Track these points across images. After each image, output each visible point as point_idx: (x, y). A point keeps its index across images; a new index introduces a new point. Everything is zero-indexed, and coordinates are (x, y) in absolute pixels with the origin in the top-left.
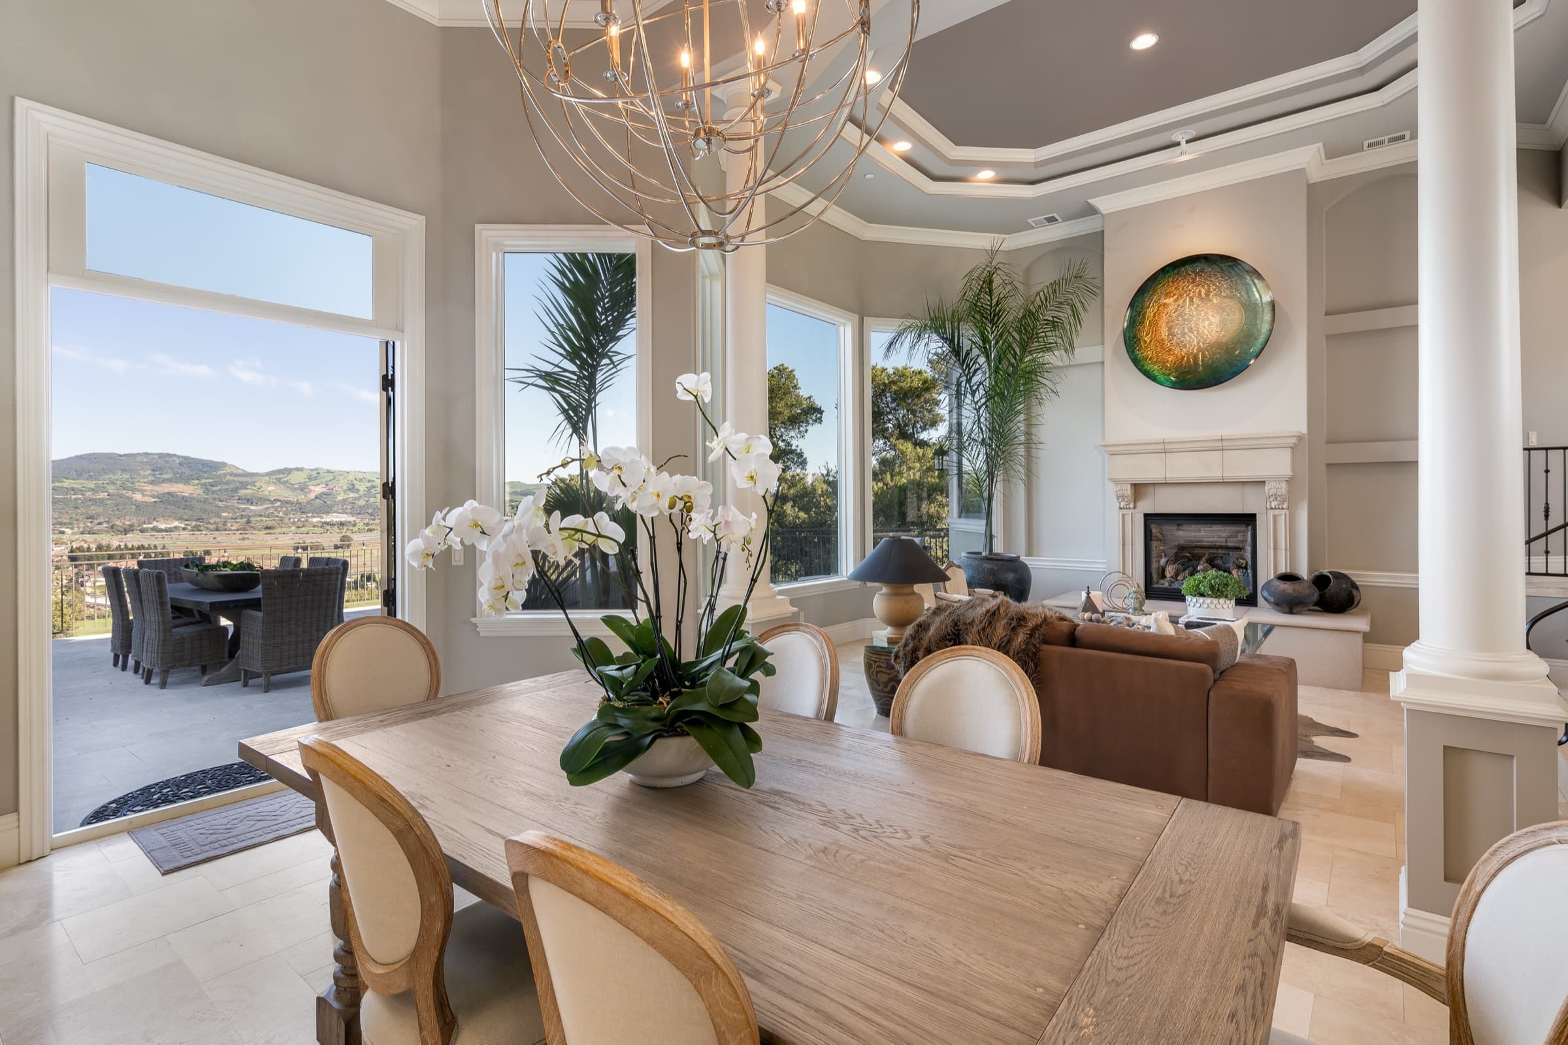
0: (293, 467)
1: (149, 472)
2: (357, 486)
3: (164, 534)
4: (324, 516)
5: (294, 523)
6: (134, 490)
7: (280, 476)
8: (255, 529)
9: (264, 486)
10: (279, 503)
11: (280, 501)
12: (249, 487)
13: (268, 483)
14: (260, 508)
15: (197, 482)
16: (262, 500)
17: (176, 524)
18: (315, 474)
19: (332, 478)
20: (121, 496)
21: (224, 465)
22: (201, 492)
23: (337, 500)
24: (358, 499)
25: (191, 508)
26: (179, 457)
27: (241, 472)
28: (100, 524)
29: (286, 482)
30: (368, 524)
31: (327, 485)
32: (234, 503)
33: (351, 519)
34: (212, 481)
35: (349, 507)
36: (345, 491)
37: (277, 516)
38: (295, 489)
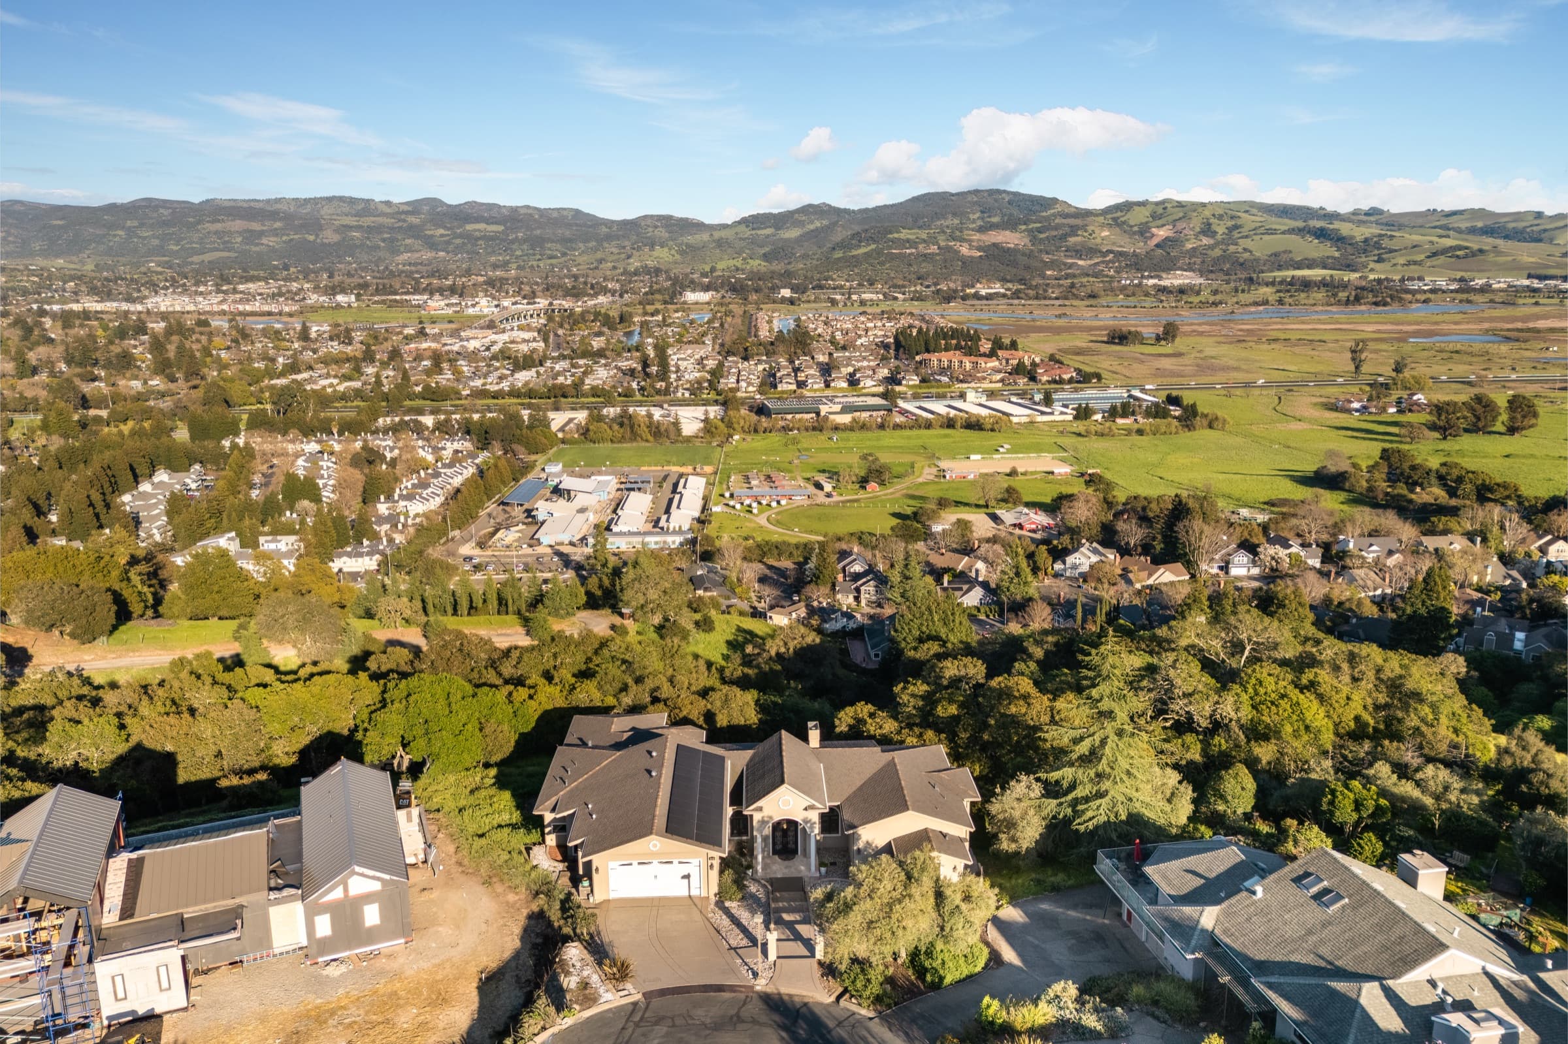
0: (1135, 200)
1: (978, 215)
2: (1214, 227)
3: (985, 302)
4: (1164, 275)
5: (1124, 288)
6: (962, 240)
7: (1117, 214)
9: (1097, 231)
10: (1111, 256)
11: (1111, 252)
12: (1079, 232)
13: (1102, 226)
14: (1089, 262)
15: (1024, 227)
16: (1092, 251)
17: (998, 288)
18: (1160, 210)
19: (1181, 215)
20: (949, 249)
21: (1055, 201)
22: (1027, 241)
23: (1184, 250)
25: (1014, 264)
26: (1008, 193)
28: (928, 287)
29: (1124, 223)
30: (1215, 292)
31: (1174, 227)
32: (1061, 256)
33: (1196, 280)
34: (1039, 225)
35: (1198, 261)
36: (1196, 236)
37: (1107, 276)
38: (1135, 233)
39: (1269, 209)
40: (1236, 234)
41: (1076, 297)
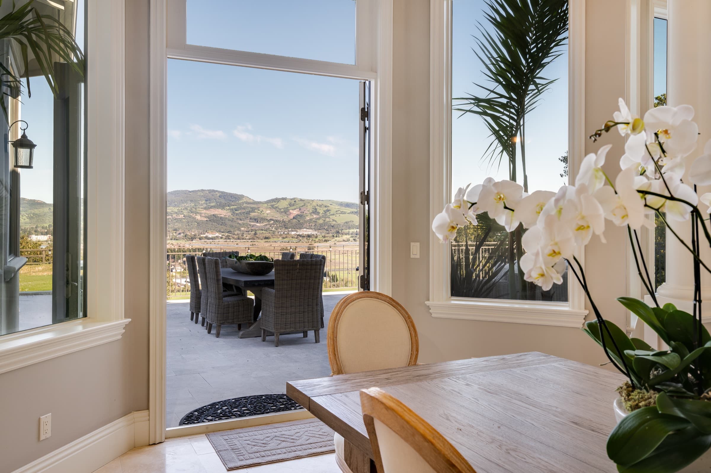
0: (280, 197)
1: (204, 202)
2: (318, 210)
3: (211, 240)
4: (298, 230)
5: (281, 235)
6: (196, 213)
7: (273, 203)
8: (259, 239)
9: (264, 210)
10: (272, 222)
11: (272, 220)
12: (256, 211)
13: (267, 208)
14: (262, 224)
15: (228, 208)
16: (263, 220)
17: (217, 234)
18: (293, 202)
19: (303, 204)
20: (190, 217)
21: (242, 196)
22: (230, 214)
23: (306, 220)
24: (319, 219)
25: (225, 225)
26: (219, 192)
27: (251, 201)
28: (180, 234)
29: (277, 207)
30: (324, 237)
31: (300, 209)
32: (247, 221)
33: (314, 233)
34: (236, 207)
35: (313, 225)
36: (311, 214)
37: (271, 231)
38: (282, 212)
39: (341, 204)
40: (328, 213)
41: (258, 238)
